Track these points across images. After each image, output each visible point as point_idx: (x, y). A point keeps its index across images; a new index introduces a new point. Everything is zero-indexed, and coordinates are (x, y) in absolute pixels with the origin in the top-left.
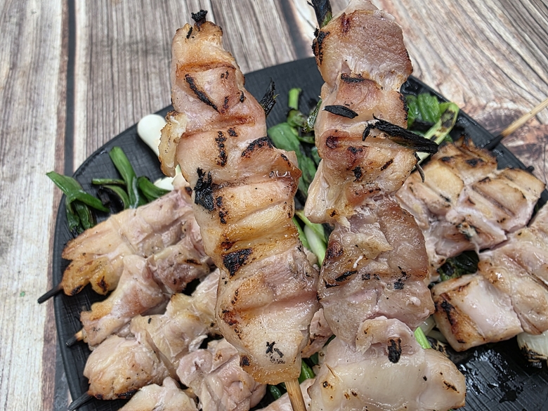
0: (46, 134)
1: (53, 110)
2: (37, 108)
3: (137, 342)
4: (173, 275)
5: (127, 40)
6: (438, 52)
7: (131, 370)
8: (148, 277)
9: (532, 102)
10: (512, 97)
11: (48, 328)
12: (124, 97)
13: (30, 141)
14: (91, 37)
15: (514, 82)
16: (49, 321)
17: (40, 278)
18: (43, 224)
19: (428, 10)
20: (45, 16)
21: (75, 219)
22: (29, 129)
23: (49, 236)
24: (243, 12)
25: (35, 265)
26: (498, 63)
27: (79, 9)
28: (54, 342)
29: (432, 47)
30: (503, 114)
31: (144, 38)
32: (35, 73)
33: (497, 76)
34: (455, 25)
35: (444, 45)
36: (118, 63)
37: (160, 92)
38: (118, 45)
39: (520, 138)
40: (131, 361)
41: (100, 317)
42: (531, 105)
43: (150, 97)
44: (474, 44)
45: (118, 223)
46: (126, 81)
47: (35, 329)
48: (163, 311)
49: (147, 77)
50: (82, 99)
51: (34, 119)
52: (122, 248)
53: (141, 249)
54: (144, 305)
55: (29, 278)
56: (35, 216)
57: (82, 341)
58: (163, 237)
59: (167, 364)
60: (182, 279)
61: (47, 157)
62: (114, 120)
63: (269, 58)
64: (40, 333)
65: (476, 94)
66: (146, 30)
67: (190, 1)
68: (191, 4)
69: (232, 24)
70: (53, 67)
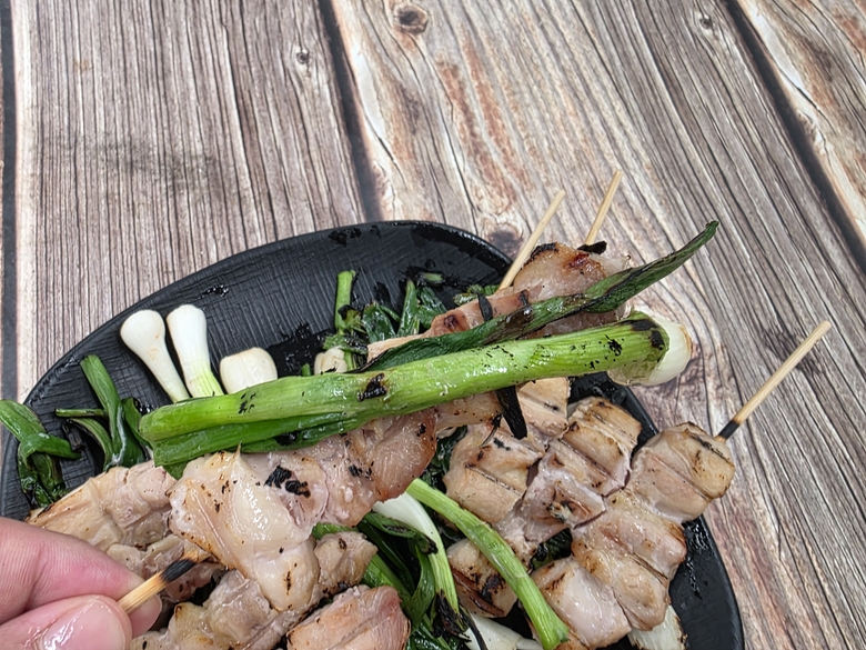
9: (673, 308)
10: (648, 297)
12: (97, 242)
19: (551, 143)
24: (283, 112)
26: (635, 242)
31: (127, 139)
35: (568, 204)
36: (86, 181)
37: (152, 239)
38: (85, 147)
42: (670, 313)
43: (137, 247)
46: (99, 214)
49: (133, 210)
62: (81, 281)
63: (320, 197)
66: (132, 125)
67: (203, 81)
68: (204, 86)
69: (267, 131)
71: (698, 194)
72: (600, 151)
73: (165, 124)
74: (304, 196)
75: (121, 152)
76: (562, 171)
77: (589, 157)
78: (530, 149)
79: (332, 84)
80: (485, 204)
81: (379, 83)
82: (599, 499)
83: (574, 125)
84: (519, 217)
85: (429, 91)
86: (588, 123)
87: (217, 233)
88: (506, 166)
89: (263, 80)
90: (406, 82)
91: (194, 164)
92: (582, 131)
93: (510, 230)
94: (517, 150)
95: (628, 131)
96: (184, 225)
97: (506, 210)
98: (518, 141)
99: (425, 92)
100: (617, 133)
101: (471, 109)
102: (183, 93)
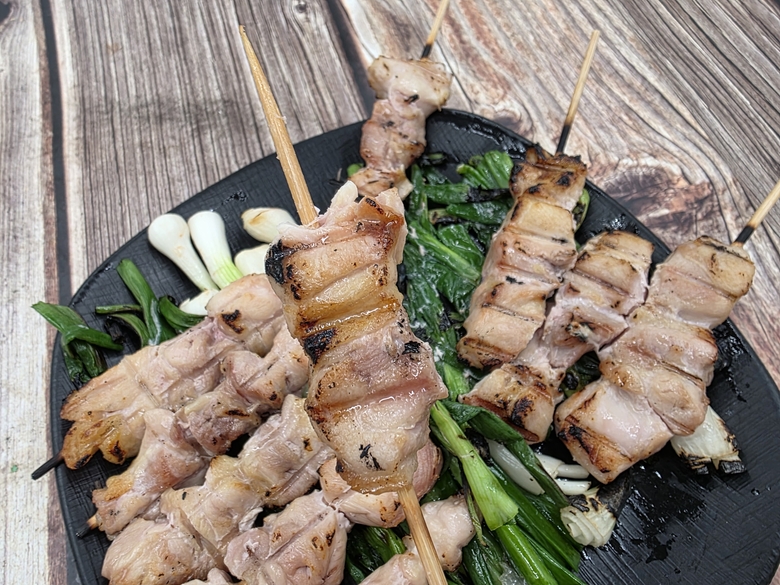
0: (30, 243)
1: (38, 208)
2: (15, 207)
3: (169, 526)
4: (211, 432)
5: (133, 101)
6: (553, 93)
7: (163, 563)
8: (179, 438)
9: (678, 155)
10: (651, 149)
11: (52, 512)
12: (135, 184)
13: (8, 254)
14: (83, 100)
15: (653, 129)
16: (53, 503)
17: (36, 444)
18: (35, 370)
19: (537, 37)
20: (17, 75)
21: (77, 364)
22: (6, 238)
23: (45, 385)
24: (288, 54)
25: (29, 428)
26: (631, 105)
27: (63, 63)
28: (62, 531)
29: (544, 88)
30: (641, 173)
31: (156, 98)
32: (8, 158)
33: (630, 123)
34: (573, 55)
35: (560, 83)
36: (122, 135)
37: (182, 173)
38: (120, 110)
39: (664, 205)
40: (164, 551)
41: (119, 496)
42: (676, 160)
43: (170, 181)
44: (599, 81)
45: (134, 366)
46: (135, 159)
47: (35, 516)
48: (202, 481)
49: (164, 153)
50: (76, 190)
51: (12, 223)
52: (143, 400)
53: (166, 401)
54: (176, 475)
55: (22, 446)
56: (23, 360)
57: (97, 528)
58: (195, 384)
59: (212, 550)
60: (224, 437)
61: (34, 276)
62: (123, 216)
63: (329, 115)
64: (42, 520)
65: (604, 149)
66: (159, 87)
67: (216, 41)
68: (217, 46)
69: (276, 71)
70: (32, 147)
71: (688, 58)
72: (584, 35)
73: (187, 81)
74: (314, 117)
75: (151, 109)
76: (550, 58)
77: (575, 42)
78: (518, 45)
79: (330, 24)
80: (482, 97)
81: (371, 16)
82: (621, 319)
83: (556, 18)
84: (515, 103)
85: (417, 14)
86: (568, 14)
87: (239, 158)
88: (496, 63)
89: (268, 32)
90: (395, 10)
91: (215, 108)
92: (564, 21)
93: (508, 114)
94: (505, 48)
95: (608, 13)
96: (209, 158)
97: (503, 98)
98: (505, 40)
99: (413, 14)
100: (598, 17)
101: (457, 22)
102: (200, 54)
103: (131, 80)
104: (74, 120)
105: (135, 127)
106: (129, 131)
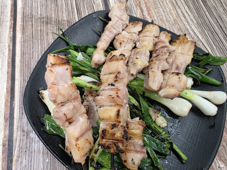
0: (3, 55)
1: (7, 45)
5: (39, 16)
14: (23, 13)
20: (3, 1)
31: (46, 16)
36: (35, 26)
38: (35, 18)
46: (38, 35)
49: (47, 34)
66: (48, 13)
68: (67, 3)
70: (7, 25)
72: (181, 20)
73: (57, 13)
75: (45, 19)
78: (160, 19)
83: (173, 13)
85: (130, 4)
86: (177, 12)
91: (64, 23)
92: (176, 14)
94: (156, 19)
95: (189, 14)
98: (157, 17)
100: (186, 15)
101: (142, 9)
102: (62, 5)
103: (39, 9)
104: (20, 19)
105: (39, 24)
106: (37, 25)
